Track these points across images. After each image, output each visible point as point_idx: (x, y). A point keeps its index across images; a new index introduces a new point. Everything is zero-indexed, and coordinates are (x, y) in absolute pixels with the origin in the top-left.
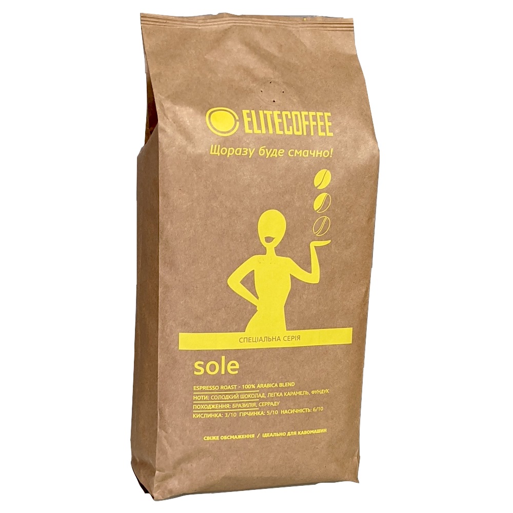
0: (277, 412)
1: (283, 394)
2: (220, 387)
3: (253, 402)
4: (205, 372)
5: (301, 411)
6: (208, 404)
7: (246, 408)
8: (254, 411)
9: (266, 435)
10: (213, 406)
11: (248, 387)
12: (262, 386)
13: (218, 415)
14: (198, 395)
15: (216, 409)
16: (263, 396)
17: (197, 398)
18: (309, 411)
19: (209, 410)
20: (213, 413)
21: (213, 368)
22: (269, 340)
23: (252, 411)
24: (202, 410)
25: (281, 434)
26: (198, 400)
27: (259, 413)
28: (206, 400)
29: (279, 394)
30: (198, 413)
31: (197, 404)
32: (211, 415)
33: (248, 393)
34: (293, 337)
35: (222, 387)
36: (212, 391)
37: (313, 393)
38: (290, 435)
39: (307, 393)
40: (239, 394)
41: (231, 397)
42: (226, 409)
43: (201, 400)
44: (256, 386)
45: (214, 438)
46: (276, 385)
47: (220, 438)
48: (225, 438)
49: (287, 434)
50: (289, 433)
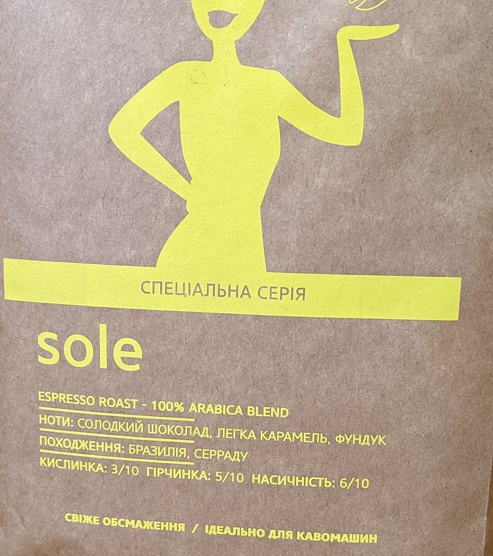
0: (240, 478)
1: (258, 436)
2: (97, 400)
3: (181, 445)
4: (62, 358)
5: (307, 482)
6: (73, 437)
7: (161, 458)
8: (181, 467)
9: (213, 530)
10: (84, 445)
11: (166, 406)
12: (201, 407)
13: (96, 467)
14: (48, 413)
15: (90, 453)
16: (205, 434)
17: (46, 419)
18: (328, 484)
19: (75, 451)
20: (84, 460)
21: (79, 351)
22: (220, 292)
23: (178, 467)
24: (60, 449)
25: (253, 532)
26: (48, 426)
27: (194, 474)
28: (66, 428)
29: (247, 434)
30: (51, 456)
31: (48, 434)
32: (79, 465)
33: (167, 423)
34: (284, 291)
35: (102, 401)
36: (79, 408)
37: (340, 442)
38: (275, 537)
39: (322, 439)
40: (146, 422)
41: (124, 426)
42: (112, 454)
43: (56, 427)
44: (187, 406)
45: (88, 519)
46: (239, 410)
47: (101, 520)
48: (114, 522)
49: (267, 533)
50: (273, 532)
